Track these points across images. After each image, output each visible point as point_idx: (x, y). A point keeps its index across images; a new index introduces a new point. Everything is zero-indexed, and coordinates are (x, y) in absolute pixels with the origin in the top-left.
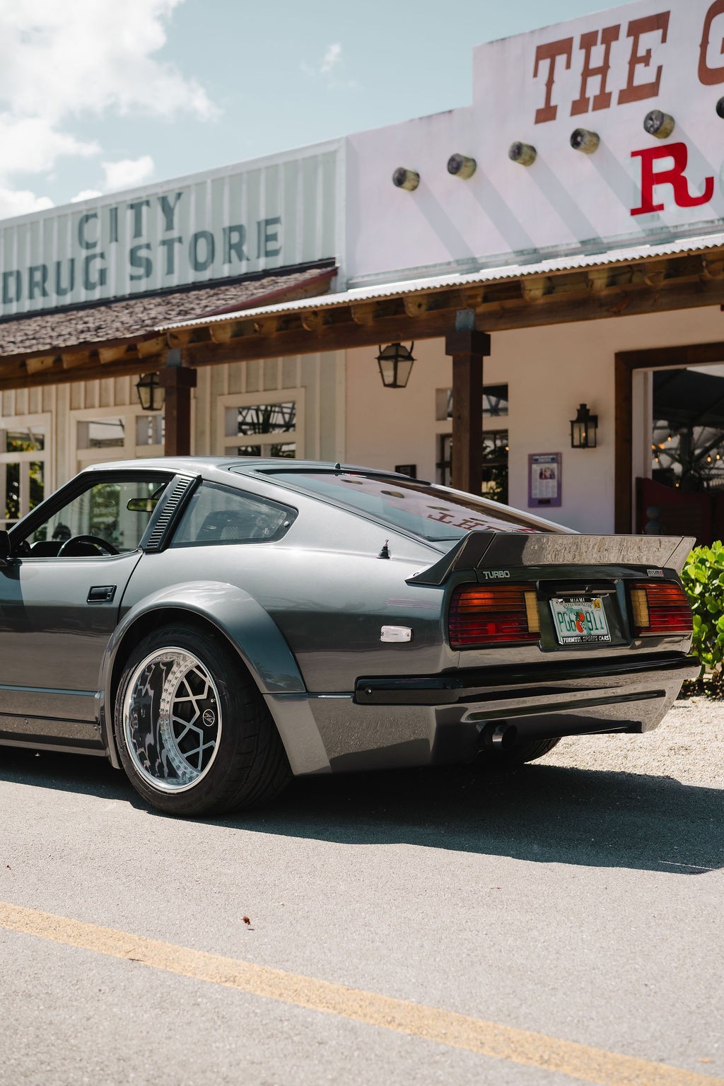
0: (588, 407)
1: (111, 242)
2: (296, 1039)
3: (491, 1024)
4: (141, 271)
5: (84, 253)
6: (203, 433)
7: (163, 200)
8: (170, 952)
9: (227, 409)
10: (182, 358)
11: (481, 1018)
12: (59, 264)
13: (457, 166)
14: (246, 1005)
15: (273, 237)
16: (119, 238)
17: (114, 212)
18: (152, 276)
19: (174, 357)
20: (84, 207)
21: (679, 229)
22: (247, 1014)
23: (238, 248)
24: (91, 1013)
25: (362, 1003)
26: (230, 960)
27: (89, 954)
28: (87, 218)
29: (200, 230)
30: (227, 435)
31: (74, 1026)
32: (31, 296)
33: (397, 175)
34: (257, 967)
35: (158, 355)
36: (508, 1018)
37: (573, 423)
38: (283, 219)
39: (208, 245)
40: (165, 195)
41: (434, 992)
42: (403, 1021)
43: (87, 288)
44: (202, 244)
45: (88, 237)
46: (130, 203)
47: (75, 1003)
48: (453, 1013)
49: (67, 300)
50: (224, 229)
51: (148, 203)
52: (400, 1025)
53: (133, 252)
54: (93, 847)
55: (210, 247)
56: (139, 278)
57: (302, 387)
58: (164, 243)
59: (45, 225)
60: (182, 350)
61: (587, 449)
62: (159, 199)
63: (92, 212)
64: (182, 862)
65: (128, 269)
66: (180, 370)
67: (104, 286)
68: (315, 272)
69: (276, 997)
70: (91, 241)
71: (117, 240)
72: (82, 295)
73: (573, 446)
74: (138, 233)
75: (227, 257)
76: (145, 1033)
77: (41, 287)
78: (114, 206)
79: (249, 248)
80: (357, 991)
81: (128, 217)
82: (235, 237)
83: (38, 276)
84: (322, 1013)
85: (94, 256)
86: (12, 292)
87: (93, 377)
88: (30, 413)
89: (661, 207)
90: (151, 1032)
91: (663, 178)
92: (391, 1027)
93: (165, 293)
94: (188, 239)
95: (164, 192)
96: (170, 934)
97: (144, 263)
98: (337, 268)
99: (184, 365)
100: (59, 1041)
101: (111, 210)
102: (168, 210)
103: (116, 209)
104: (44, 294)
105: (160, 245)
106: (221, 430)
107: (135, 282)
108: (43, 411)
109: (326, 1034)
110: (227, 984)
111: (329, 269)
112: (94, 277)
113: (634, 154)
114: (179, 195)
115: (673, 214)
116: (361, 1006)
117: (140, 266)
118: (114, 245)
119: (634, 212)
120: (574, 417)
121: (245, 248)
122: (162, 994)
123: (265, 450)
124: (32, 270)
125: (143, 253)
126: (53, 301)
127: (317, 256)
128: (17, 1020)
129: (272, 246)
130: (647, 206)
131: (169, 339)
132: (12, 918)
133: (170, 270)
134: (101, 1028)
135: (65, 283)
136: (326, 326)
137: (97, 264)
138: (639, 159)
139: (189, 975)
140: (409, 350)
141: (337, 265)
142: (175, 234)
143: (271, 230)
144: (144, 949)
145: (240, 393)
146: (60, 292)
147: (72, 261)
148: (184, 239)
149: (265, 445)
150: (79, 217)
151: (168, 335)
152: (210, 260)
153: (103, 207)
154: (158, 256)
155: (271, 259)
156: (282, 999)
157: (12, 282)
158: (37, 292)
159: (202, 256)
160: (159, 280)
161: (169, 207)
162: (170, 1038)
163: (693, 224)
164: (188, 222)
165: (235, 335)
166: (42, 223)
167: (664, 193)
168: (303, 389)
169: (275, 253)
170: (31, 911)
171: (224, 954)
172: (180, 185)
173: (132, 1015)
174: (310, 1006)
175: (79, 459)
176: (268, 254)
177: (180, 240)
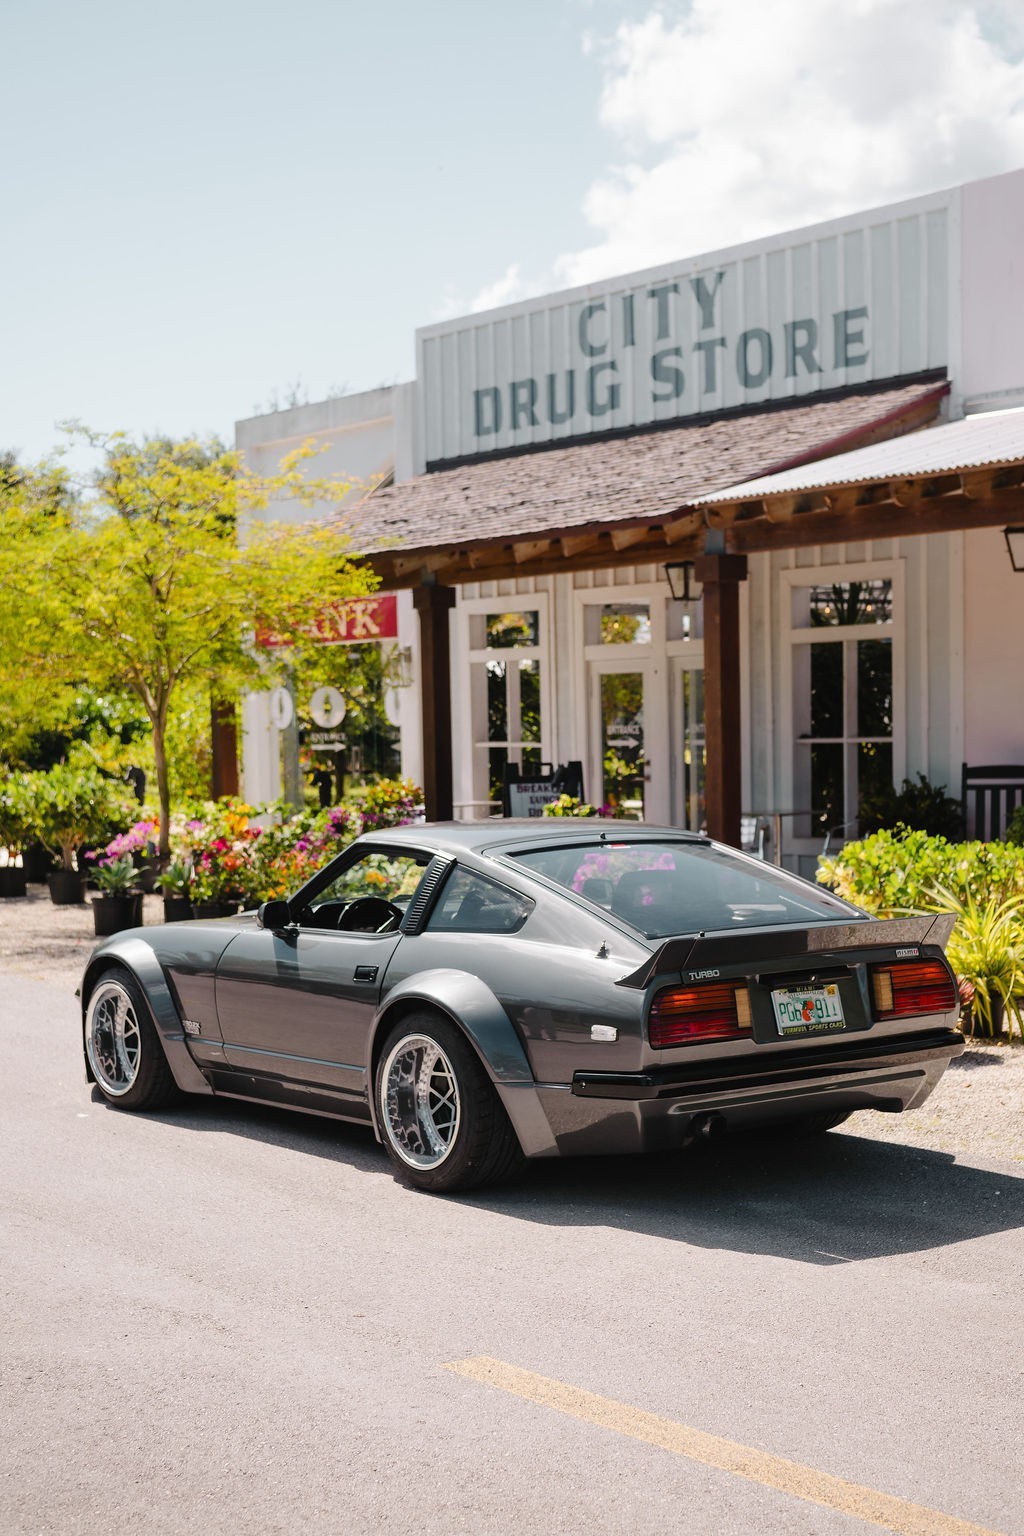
1: (626, 345)
2: (792, 1529)
3: (969, 1524)
4: (669, 388)
5: (587, 362)
6: (760, 623)
7: (698, 284)
8: (687, 1436)
9: (794, 588)
10: (726, 541)
11: (962, 1518)
12: (552, 379)
14: (753, 1494)
15: (859, 337)
16: (637, 340)
17: (629, 303)
18: (683, 397)
19: (715, 539)
20: (585, 296)
22: (752, 1503)
23: (806, 353)
24: (616, 1496)
25: (857, 1498)
26: (743, 1448)
27: (613, 1434)
28: (591, 310)
29: (751, 326)
30: (795, 627)
31: (601, 1507)
32: (515, 425)
34: (766, 1456)
35: (693, 537)
36: (986, 1520)
38: (870, 311)
39: (763, 350)
40: (701, 275)
41: (926, 1490)
42: (890, 1518)
43: (592, 412)
44: (755, 348)
45: (595, 338)
46: (649, 287)
47: (602, 1485)
48: (937, 1513)
49: (564, 430)
50: (785, 326)
51: (675, 288)
52: (886, 1521)
53: (655, 360)
54: (615, 1304)
55: (766, 353)
56: (666, 398)
57: (901, 557)
58: (699, 346)
59: (532, 323)
60: (726, 530)
62: (691, 281)
63: (596, 303)
64: (706, 1326)
65: (650, 385)
66: (723, 558)
67: (616, 411)
68: (918, 391)
69: (780, 1488)
70: (597, 344)
71: (633, 343)
72: (584, 424)
74: (663, 332)
75: (791, 368)
76: (661, 1516)
77: (529, 411)
78: (628, 293)
79: (825, 352)
80: (854, 1486)
81: (646, 309)
82: (802, 337)
83: (523, 396)
84: (819, 1506)
85: (602, 367)
86: (488, 420)
87: (604, 565)
88: (518, 593)
90: (667, 1516)
92: (877, 1523)
93: (703, 420)
94: (733, 342)
95: (699, 272)
96: (689, 1415)
97: (673, 376)
98: (950, 383)
99: (730, 551)
100: (589, 1521)
101: (624, 299)
102: (704, 298)
103: (632, 297)
104: (533, 421)
105: (694, 350)
106: (785, 620)
107: (660, 404)
108: (537, 592)
109: (818, 1526)
110: (737, 1473)
111: (938, 384)
112: (602, 397)
114: (721, 275)
116: (855, 1501)
117: (666, 380)
118: (629, 348)
121: (816, 354)
122: (678, 1479)
123: (849, 648)
124: (514, 387)
125: (670, 362)
126: (545, 432)
127: (920, 365)
128: (552, 1498)
129: (854, 350)
131: (707, 517)
132: (540, 1391)
133: (710, 386)
134: (624, 1510)
135: (561, 407)
136: (925, 500)
137: (605, 379)
139: (704, 1461)
141: (949, 378)
142: (715, 333)
143: (853, 326)
144: (664, 1432)
145: (811, 566)
146: (553, 418)
147: (571, 374)
148: (728, 341)
149: (848, 642)
150: (577, 312)
151: (706, 511)
152: (767, 370)
153: (613, 294)
154: (692, 366)
155: (852, 370)
156: (785, 1490)
157: (488, 404)
158: (523, 418)
159: (755, 366)
160: (693, 401)
161: (708, 295)
162: (683, 1523)
164: (733, 316)
165: (798, 511)
166: (527, 318)
168: (903, 561)
169: (861, 360)
170: (558, 1383)
171: (738, 1441)
172: (722, 261)
173: (651, 1499)
174: (810, 1499)
175: (587, 658)
176: (848, 362)
177: (723, 342)
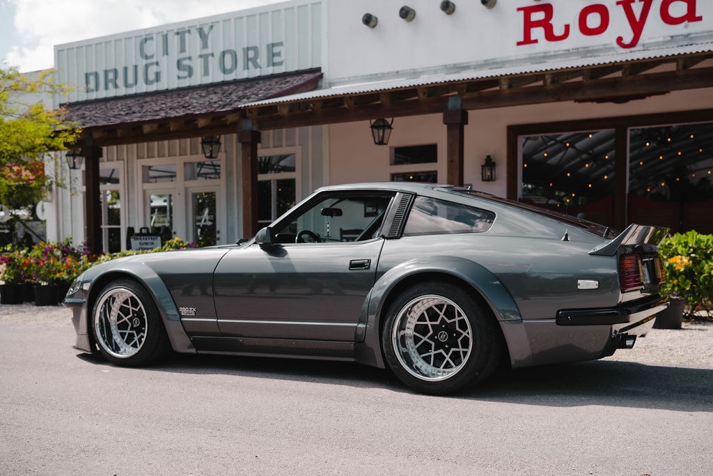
0: (491, 157)
1: (163, 55)
4: (185, 73)
5: (144, 62)
7: (200, 30)
10: (253, 125)
12: (126, 69)
13: (406, 13)
15: (279, 54)
16: (169, 53)
17: (165, 38)
18: (193, 77)
19: (248, 124)
20: (143, 33)
21: (548, 54)
23: (254, 60)
28: (146, 40)
29: (226, 48)
32: (106, 88)
33: (365, 18)
35: (236, 123)
37: (482, 166)
38: (284, 43)
39: (232, 58)
40: (201, 27)
43: (147, 83)
44: (228, 58)
45: (148, 52)
46: (176, 31)
49: (132, 91)
50: (243, 49)
51: (189, 31)
53: (179, 62)
55: (234, 59)
56: (184, 78)
58: (201, 56)
59: (115, 44)
60: (254, 120)
61: (491, 182)
62: (197, 29)
63: (149, 36)
65: (176, 72)
67: (158, 83)
68: (308, 77)
70: (149, 54)
71: (167, 54)
72: (142, 88)
73: (483, 180)
74: (183, 50)
75: (246, 66)
77: (114, 82)
78: (165, 33)
79: (263, 59)
81: (174, 41)
82: (251, 54)
83: (111, 76)
85: (152, 64)
86: (92, 86)
89: (536, 41)
91: (537, 24)
93: (203, 87)
94: (218, 55)
95: (200, 25)
97: (188, 68)
98: (322, 74)
101: (163, 36)
102: (203, 36)
103: (167, 35)
104: (116, 86)
105: (198, 57)
107: (181, 80)
108: (118, 160)
111: (317, 74)
112: (152, 77)
113: (519, 9)
114: (212, 27)
115: (543, 46)
117: (184, 70)
118: (165, 57)
119: (519, 44)
120: (483, 163)
121: (258, 60)
123: (274, 183)
124: (106, 72)
125: (186, 63)
126: (122, 91)
127: (308, 66)
129: (276, 59)
130: (527, 40)
133: (206, 73)
135: (131, 80)
137: (152, 70)
138: (522, 13)
140: (390, 123)
141: (323, 71)
142: (209, 51)
143: (276, 50)
146: (126, 85)
147: (136, 67)
148: (215, 55)
149: (274, 180)
150: (139, 40)
152: (234, 67)
153: (157, 33)
154: (197, 65)
155: (276, 67)
157: (92, 79)
158: (111, 85)
159: (228, 65)
160: (197, 79)
161: (205, 34)
163: (556, 51)
164: (218, 44)
165: (290, 111)
166: (113, 42)
167: (537, 33)
168: (300, 147)
169: (280, 64)
172: (213, 21)
176: (274, 64)
177: (212, 55)
